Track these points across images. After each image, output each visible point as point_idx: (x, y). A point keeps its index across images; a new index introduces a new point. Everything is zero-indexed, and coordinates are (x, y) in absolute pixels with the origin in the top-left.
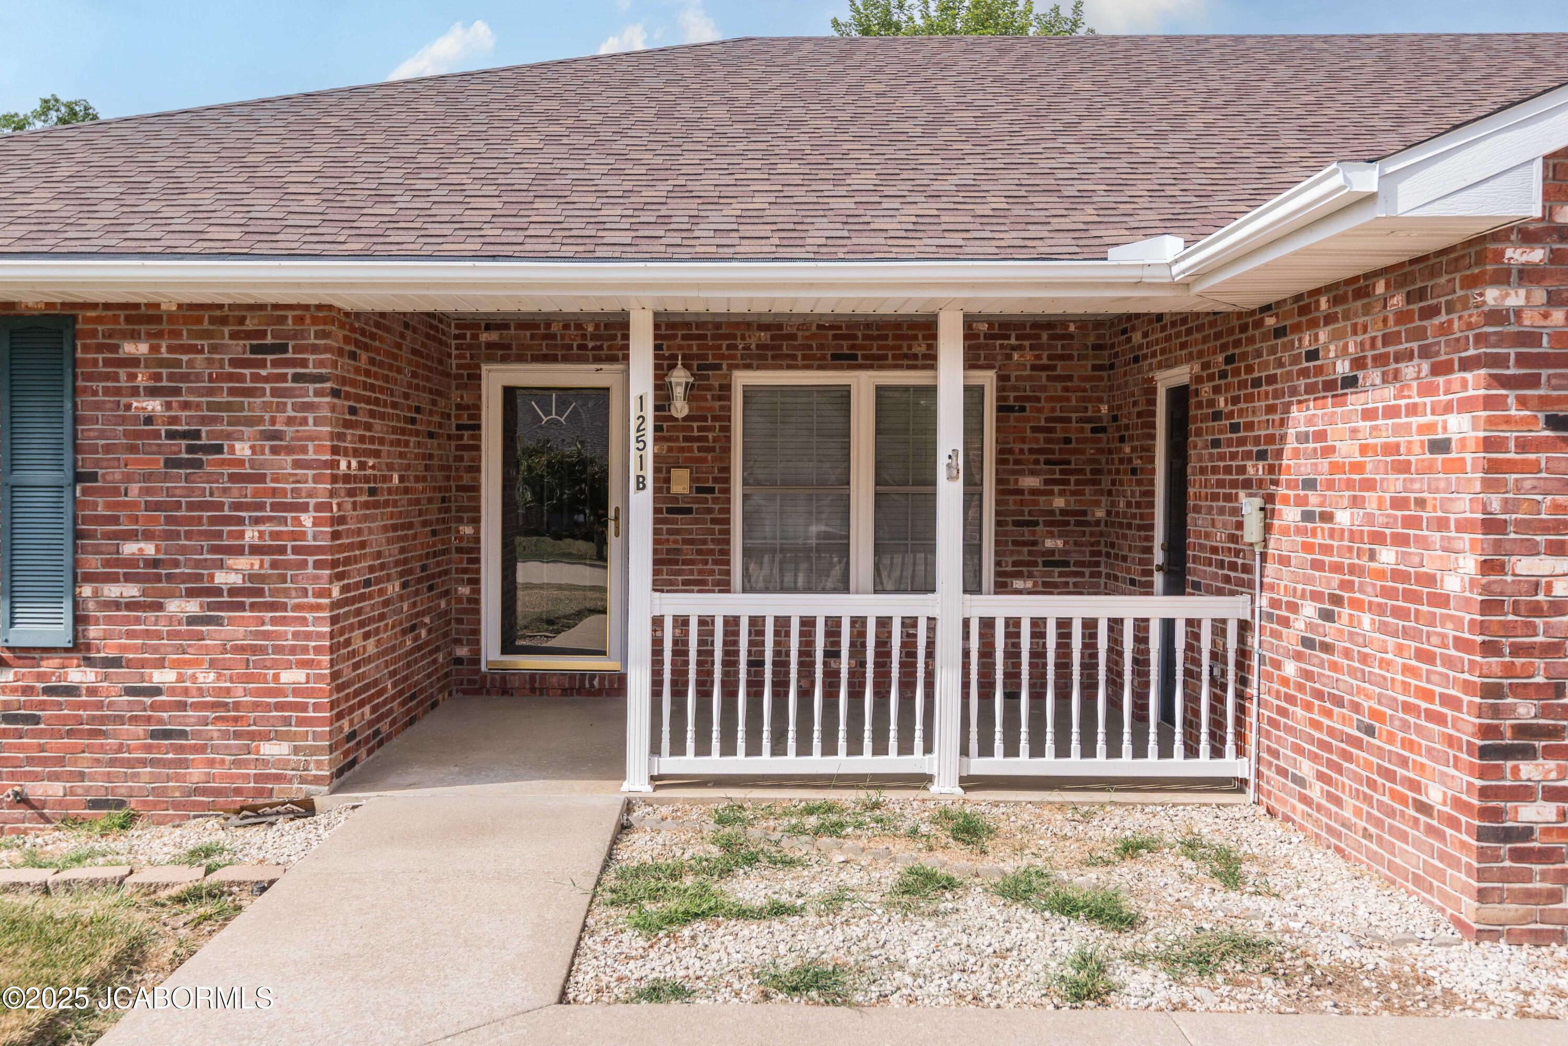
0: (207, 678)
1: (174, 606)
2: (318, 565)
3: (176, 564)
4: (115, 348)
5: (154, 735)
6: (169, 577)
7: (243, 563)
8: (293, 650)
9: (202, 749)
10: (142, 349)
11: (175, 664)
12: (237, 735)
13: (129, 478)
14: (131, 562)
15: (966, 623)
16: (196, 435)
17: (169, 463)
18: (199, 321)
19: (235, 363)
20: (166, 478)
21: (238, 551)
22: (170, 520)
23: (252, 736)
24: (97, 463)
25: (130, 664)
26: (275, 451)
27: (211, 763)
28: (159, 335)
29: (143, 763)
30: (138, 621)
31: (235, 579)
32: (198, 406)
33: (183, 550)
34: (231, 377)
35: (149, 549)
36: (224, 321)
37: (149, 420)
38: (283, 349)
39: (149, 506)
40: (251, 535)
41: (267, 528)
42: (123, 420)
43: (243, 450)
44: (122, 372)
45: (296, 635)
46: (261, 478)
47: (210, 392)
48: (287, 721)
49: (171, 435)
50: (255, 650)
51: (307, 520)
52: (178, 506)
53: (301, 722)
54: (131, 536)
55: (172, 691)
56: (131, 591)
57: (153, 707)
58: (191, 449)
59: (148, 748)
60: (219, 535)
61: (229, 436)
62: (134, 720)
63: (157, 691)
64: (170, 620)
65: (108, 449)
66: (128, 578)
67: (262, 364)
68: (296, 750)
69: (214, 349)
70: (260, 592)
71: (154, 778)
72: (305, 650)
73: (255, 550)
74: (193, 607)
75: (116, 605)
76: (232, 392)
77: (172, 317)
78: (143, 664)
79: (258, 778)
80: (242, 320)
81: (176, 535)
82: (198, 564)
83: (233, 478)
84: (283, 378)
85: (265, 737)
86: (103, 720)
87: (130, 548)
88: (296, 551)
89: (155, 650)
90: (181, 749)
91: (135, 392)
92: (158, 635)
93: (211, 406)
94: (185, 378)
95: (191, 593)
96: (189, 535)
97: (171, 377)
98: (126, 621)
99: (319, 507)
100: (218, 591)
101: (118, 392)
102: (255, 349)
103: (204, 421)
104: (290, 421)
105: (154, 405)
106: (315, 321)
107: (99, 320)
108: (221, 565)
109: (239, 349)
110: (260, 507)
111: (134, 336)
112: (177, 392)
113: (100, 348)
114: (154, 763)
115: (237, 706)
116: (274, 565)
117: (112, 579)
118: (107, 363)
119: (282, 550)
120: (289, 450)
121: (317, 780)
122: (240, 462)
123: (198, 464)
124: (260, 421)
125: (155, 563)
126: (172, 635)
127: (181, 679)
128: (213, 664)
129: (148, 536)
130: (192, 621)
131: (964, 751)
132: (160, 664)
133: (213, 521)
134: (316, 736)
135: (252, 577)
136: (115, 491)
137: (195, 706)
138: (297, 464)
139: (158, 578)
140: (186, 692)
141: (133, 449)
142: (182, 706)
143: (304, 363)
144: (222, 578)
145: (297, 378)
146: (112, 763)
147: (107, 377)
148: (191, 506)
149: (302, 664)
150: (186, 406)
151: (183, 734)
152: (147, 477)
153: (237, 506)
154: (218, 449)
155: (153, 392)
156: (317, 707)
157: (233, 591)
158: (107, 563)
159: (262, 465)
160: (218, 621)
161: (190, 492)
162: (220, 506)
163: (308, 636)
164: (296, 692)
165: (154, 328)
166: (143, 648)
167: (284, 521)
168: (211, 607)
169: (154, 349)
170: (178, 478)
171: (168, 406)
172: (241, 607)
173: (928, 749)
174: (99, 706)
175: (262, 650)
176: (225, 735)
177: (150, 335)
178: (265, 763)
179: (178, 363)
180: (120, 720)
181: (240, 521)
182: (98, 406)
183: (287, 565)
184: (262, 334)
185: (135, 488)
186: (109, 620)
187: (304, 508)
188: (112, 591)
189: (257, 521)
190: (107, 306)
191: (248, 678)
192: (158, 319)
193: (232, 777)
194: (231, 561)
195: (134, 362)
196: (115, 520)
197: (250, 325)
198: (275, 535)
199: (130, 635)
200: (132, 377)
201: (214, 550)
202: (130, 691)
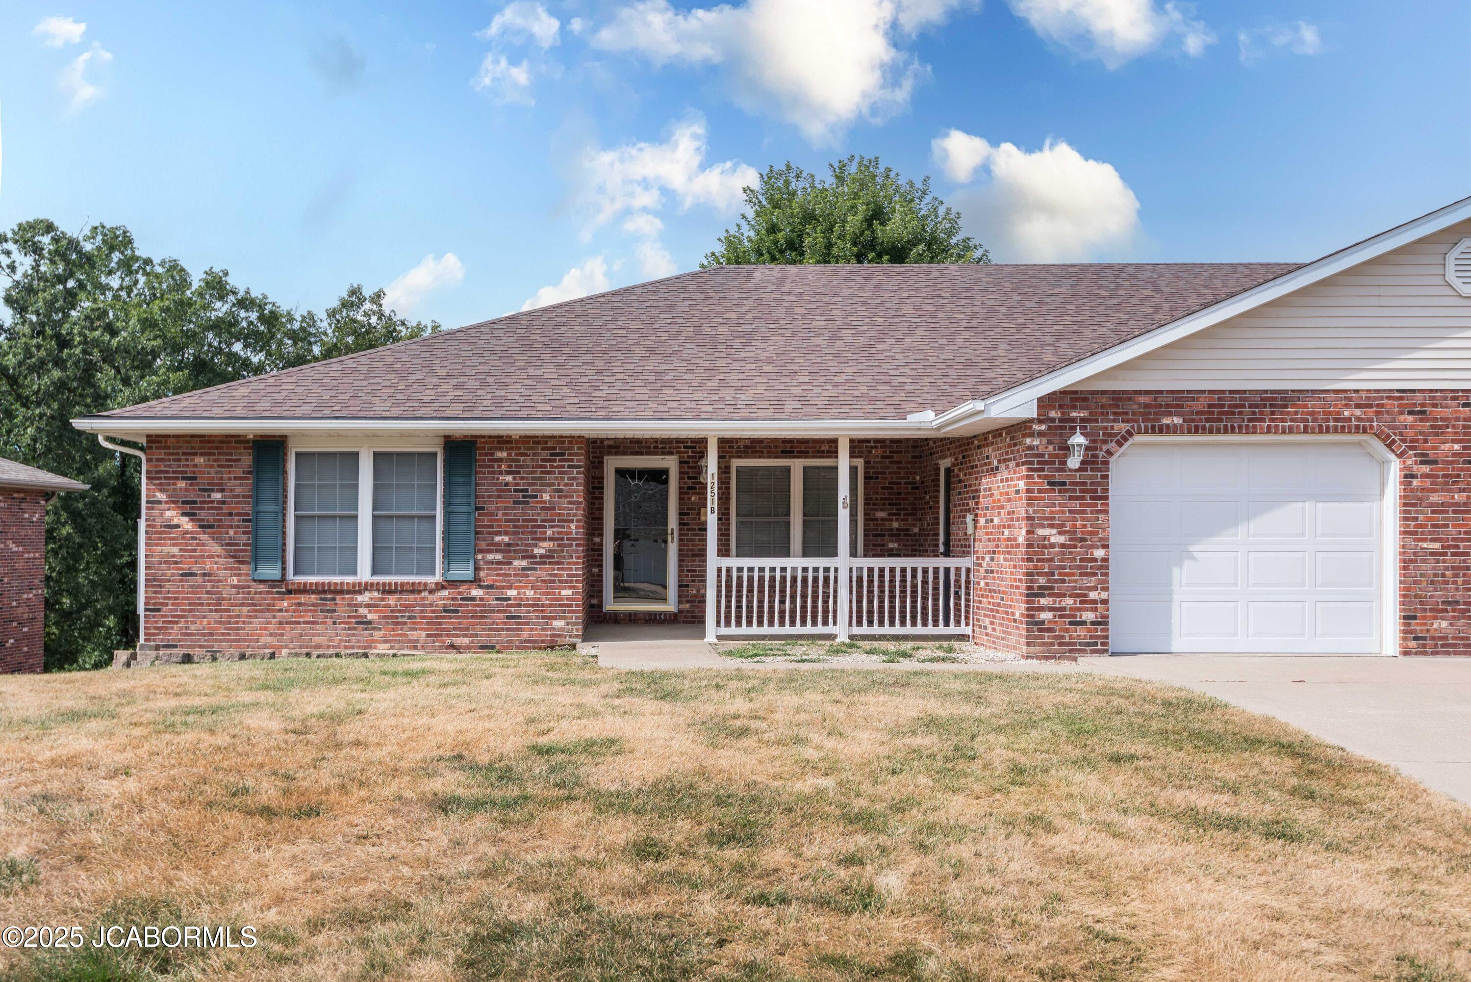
0: (530, 593)
1: (516, 563)
2: (577, 545)
3: (517, 545)
4: (493, 454)
5: (508, 617)
6: (515, 551)
7: (546, 544)
8: (567, 581)
9: (528, 624)
10: (504, 454)
11: (516, 588)
12: (543, 618)
13: (498, 509)
14: (499, 544)
15: (851, 569)
16: (527, 491)
17: (515, 503)
18: (528, 443)
19: (542, 460)
20: (514, 509)
21: (544, 539)
22: (515, 527)
23: (549, 618)
24: (484, 502)
25: (498, 587)
26: (559, 497)
27: (532, 629)
28: (512, 449)
29: (503, 629)
30: (501, 569)
31: (542, 551)
32: (527, 479)
33: (520, 540)
34: (542, 467)
35: (506, 539)
36: (538, 443)
37: (507, 484)
38: (563, 454)
39: (506, 521)
40: (549, 533)
41: (556, 530)
42: (496, 485)
43: (546, 497)
44: (496, 465)
45: (568, 575)
46: (554, 509)
47: (533, 472)
48: (564, 611)
49: (515, 491)
50: (550, 581)
51: (573, 526)
52: (518, 520)
53: (569, 612)
54: (498, 533)
55: (515, 599)
56: (499, 557)
57: (507, 606)
58: (524, 497)
59: (505, 623)
60: (536, 533)
61: (540, 491)
62: (499, 611)
63: (509, 599)
64: (515, 569)
65: (489, 497)
66: (497, 551)
67: (555, 461)
68: (568, 624)
69: (534, 455)
70: (553, 557)
71: (508, 636)
72: (572, 581)
73: (551, 539)
74: (524, 563)
75: (492, 562)
76: (542, 472)
77: (517, 441)
78: (503, 587)
79: (551, 636)
80: (546, 443)
81: (518, 533)
82: (527, 545)
83: (542, 509)
84: (563, 466)
85: (555, 618)
86: (486, 611)
87: (498, 539)
88: (568, 539)
89: (508, 581)
90: (519, 623)
91: (501, 473)
92: (510, 575)
93: (533, 479)
94: (522, 467)
95: (524, 558)
96: (523, 533)
97: (516, 467)
98: (496, 569)
99: (578, 521)
100: (535, 557)
101: (494, 473)
102: (552, 455)
103: (530, 485)
104: (566, 485)
105: (509, 478)
106: (577, 442)
107: (486, 443)
108: (536, 546)
109: (545, 454)
110: (553, 521)
111: (501, 449)
112: (518, 472)
113: (486, 454)
114: (507, 629)
115: (543, 605)
116: (559, 545)
117: (490, 551)
118: (489, 460)
119: (562, 539)
120: (566, 497)
121: (577, 636)
122: (545, 502)
123: (527, 503)
124: (554, 484)
125: (508, 545)
126: (515, 575)
127: (519, 594)
128: (533, 587)
129: (506, 533)
130: (524, 569)
131: (850, 624)
132: (510, 588)
133: (533, 527)
134: (576, 618)
135: (550, 551)
136: (492, 515)
137: (525, 605)
138: (569, 503)
139: (510, 551)
140: (521, 599)
141: (500, 497)
142: (519, 605)
143: (572, 460)
144: (537, 551)
145: (569, 466)
146: (490, 629)
147: (489, 466)
148: (524, 521)
149: (570, 587)
150: (522, 478)
151: (520, 617)
152: (506, 509)
153: (543, 521)
154: (536, 497)
155: (508, 473)
156: (577, 606)
157: (542, 556)
158: (488, 545)
159: (554, 503)
160: (535, 569)
161: (524, 514)
162: (536, 521)
163: (573, 575)
164: (568, 599)
165: (509, 446)
166: (504, 581)
167: (563, 527)
168: (532, 563)
169: (509, 454)
170: (518, 509)
171: (515, 479)
172: (545, 563)
173: (835, 623)
174: (484, 605)
175: (554, 581)
176: (538, 618)
177: (507, 449)
178: (555, 629)
179: (519, 461)
180: (493, 611)
181: (545, 527)
182: (485, 479)
183: (565, 545)
184: (555, 448)
185: (500, 513)
186: (488, 569)
187: (572, 521)
188: (490, 557)
189: (551, 527)
190: (490, 437)
191: (547, 594)
192: (510, 442)
193: (540, 636)
194: (541, 544)
195: (500, 460)
196: (492, 527)
197: (549, 445)
198: (559, 533)
199: (498, 575)
200: (500, 466)
201: (533, 539)
202: (497, 599)
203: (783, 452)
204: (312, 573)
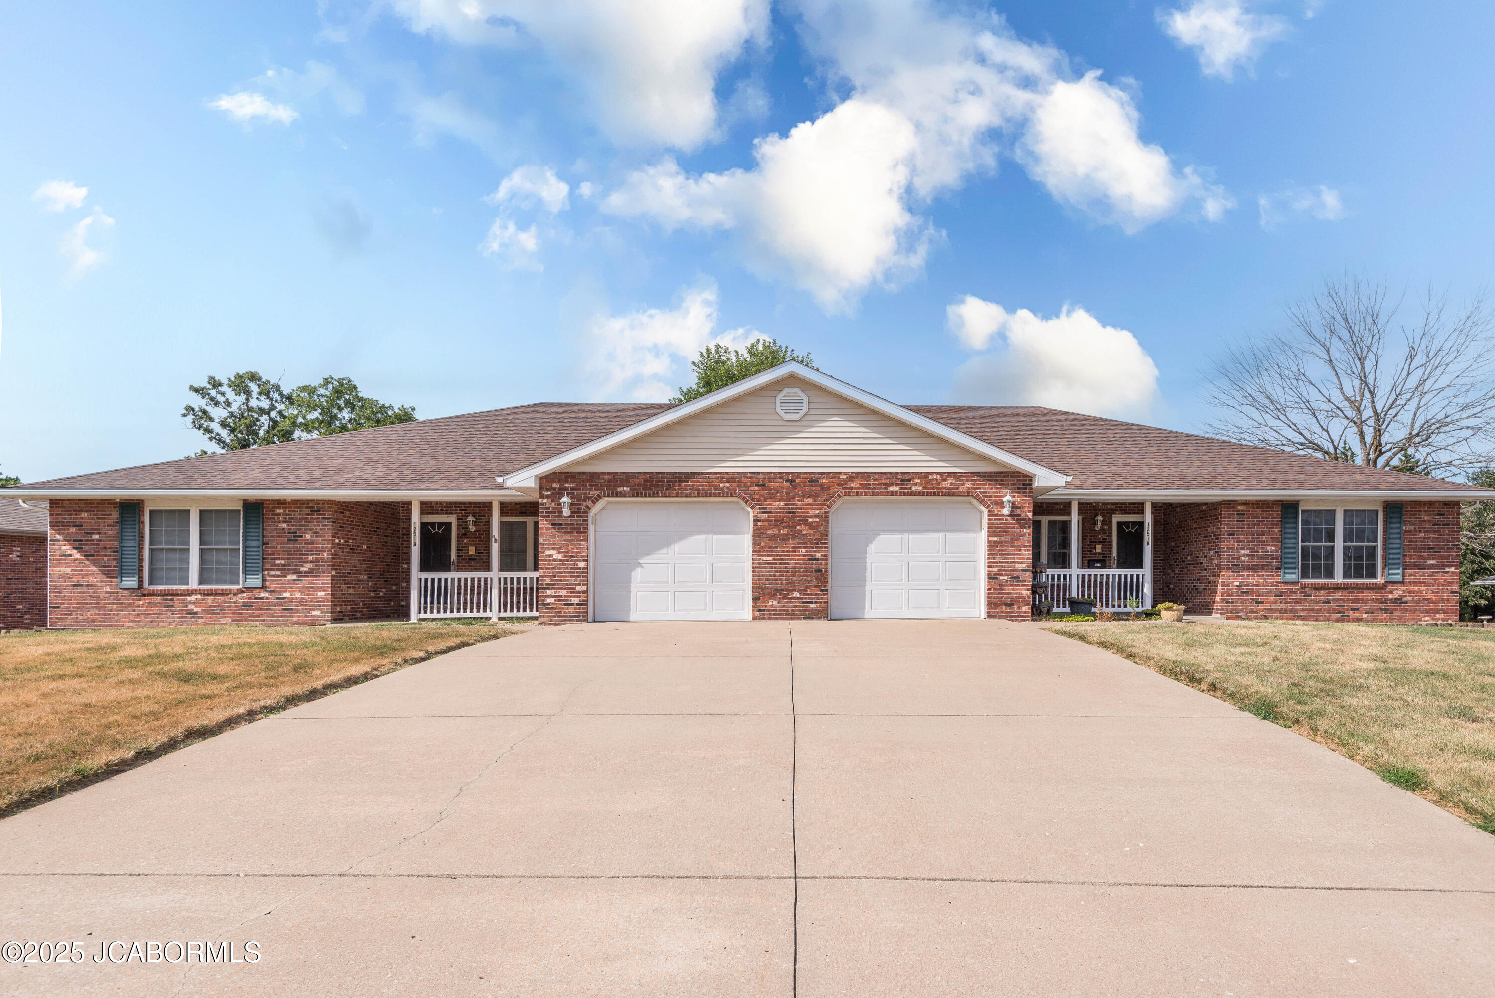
0: (298, 595)
1: (289, 577)
2: (327, 565)
3: (290, 566)
4: (274, 511)
5: (283, 609)
6: (288, 569)
7: (308, 565)
8: (321, 587)
9: (297, 613)
10: (281, 511)
11: (289, 591)
12: (306, 609)
13: (277, 544)
14: (278, 565)
15: (500, 579)
16: (296, 533)
17: (288, 540)
18: (297, 504)
19: (306, 515)
20: (287, 544)
21: (307, 562)
22: (288, 555)
23: (310, 609)
24: (269, 540)
25: (277, 591)
26: (316, 537)
27: (299, 616)
28: (286, 508)
29: (281, 617)
30: (280, 580)
31: (306, 569)
32: (296, 526)
33: (292, 562)
34: (305, 518)
35: (283, 562)
36: (303, 504)
37: (283, 529)
38: (319, 511)
39: (283, 551)
40: (310, 558)
41: (314, 556)
42: (276, 529)
43: (308, 537)
44: (276, 517)
45: (322, 584)
46: (313, 544)
47: (299, 522)
48: (319, 605)
49: (289, 533)
50: (311, 587)
51: (325, 554)
52: (291, 551)
53: (323, 605)
54: (278, 559)
55: (288, 598)
56: (278, 573)
57: (284, 602)
58: (294, 537)
59: (282, 613)
60: (301, 558)
61: (304, 533)
62: (278, 606)
63: (285, 598)
64: (288, 580)
65: (272, 537)
66: (277, 570)
67: (313, 515)
68: (322, 613)
69: (300, 511)
70: (312, 573)
71: (284, 620)
72: (324, 587)
73: (311, 562)
74: (294, 577)
75: (274, 576)
76: (305, 522)
77: (289, 503)
78: (281, 591)
79: (311, 620)
80: (308, 504)
81: (290, 558)
82: (296, 566)
83: (305, 544)
84: (319, 518)
85: (314, 609)
86: (269, 606)
87: (277, 562)
88: (322, 562)
89: (284, 587)
90: (291, 613)
91: (279, 522)
92: (285, 584)
93: (299, 526)
94: (292, 519)
95: (294, 573)
96: (293, 558)
97: (289, 518)
98: (277, 580)
99: (328, 551)
100: (301, 573)
101: (275, 522)
102: (311, 511)
103: (297, 529)
104: (321, 529)
105: (284, 526)
106: (327, 504)
107: (270, 504)
108: (302, 566)
109: (307, 511)
110: (313, 551)
111: (279, 508)
112: (290, 522)
113: (270, 511)
114: (283, 616)
115: (306, 602)
116: (316, 566)
117: (273, 570)
118: (272, 515)
119: (318, 562)
120: (320, 537)
121: (327, 620)
122: (307, 540)
123: (296, 540)
124: (313, 529)
125: (284, 566)
126: (288, 584)
127: (291, 595)
128: (299, 591)
129: (282, 559)
130: (294, 580)
131: (500, 611)
132: (285, 591)
133: (300, 555)
134: (327, 609)
135: (310, 569)
136: (274, 547)
137: (295, 602)
138: (323, 540)
139: (285, 569)
140: (292, 598)
141: (279, 537)
142: (291, 602)
143: (324, 515)
144: (302, 569)
145: (322, 518)
146: (272, 617)
147: (272, 518)
148: (294, 551)
149: (323, 591)
150: (293, 526)
151: (291, 609)
152: (282, 544)
153: (306, 551)
154: (302, 537)
155: (284, 522)
156: (327, 602)
157: (305, 572)
158: (271, 566)
159: (313, 540)
160: (301, 580)
161: (294, 547)
162: (302, 551)
163: (325, 584)
164: (321, 598)
165: (284, 506)
166: (281, 587)
167: (319, 555)
168: (299, 576)
169: (285, 511)
170: (290, 544)
171: (288, 526)
172: (307, 576)
173: (490, 611)
174: (269, 602)
175: (313, 587)
176: (302, 609)
177: (283, 508)
178: (313, 616)
179: (291, 515)
180: (275, 606)
181: (307, 555)
182: (269, 526)
183: (320, 566)
184: (313, 507)
185: (279, 547)
186: (272, 580)
187: (324, 551)
188: (273, 573)
189: (311, 555)
190: (272, 501)
191: (309, 595)
192: (286, 504)
193: (304, 620)
194: (304, 565)
195: (279, 515)
196: (274, 555)
197: (310, 505)
198: (316, 558)
199: (277, 584)
200: (279, 518)
201: (300, 562)
202: (277, 598)
203: (520, 513)
204: (161, 584)
